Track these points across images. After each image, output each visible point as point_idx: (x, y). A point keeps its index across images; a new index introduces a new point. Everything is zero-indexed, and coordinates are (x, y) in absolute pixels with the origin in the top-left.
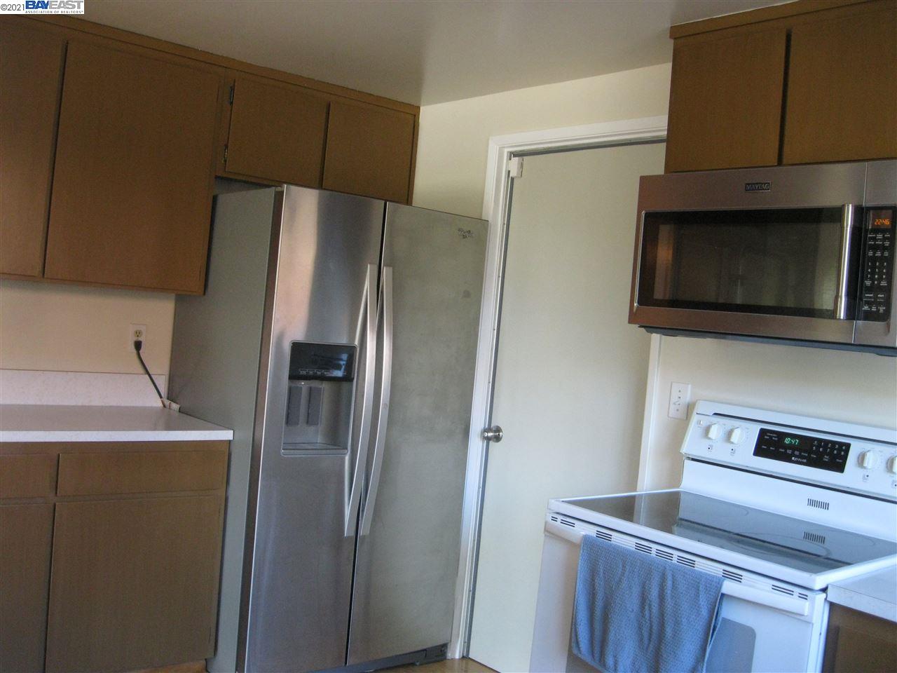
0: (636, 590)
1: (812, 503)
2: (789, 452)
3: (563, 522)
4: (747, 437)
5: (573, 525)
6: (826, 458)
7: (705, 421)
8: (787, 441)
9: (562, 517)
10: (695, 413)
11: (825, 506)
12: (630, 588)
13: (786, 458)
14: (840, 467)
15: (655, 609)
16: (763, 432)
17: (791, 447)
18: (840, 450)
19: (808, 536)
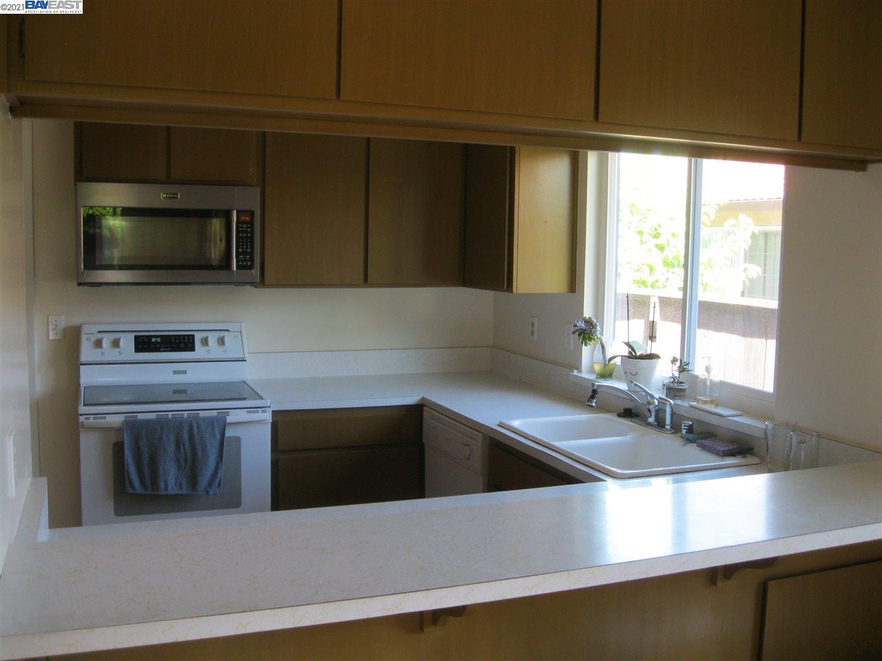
0: (172, 439)
1: (175, 372)
2: (158, 346)
3: (94, 419)
4: (128, 343)
5: (105, 418)
6: (182, 345)
7: (94, 338)
8: (153, 340)
9: (93, 416)
10: (83, 333)
11: (185, 372)
12: (169, 439)
13: (158, 350)
14: (192, 349)
15: (187, 446)
16: (136, 337)
17: (156, 343)
18: (189, 339)
19: (175, 392)
